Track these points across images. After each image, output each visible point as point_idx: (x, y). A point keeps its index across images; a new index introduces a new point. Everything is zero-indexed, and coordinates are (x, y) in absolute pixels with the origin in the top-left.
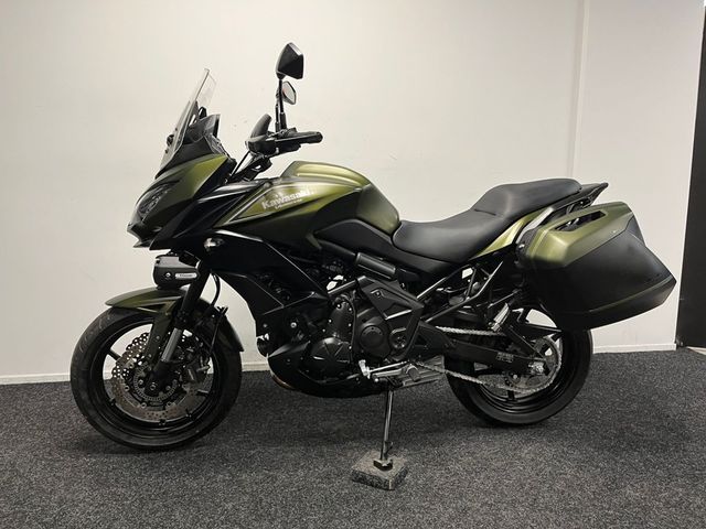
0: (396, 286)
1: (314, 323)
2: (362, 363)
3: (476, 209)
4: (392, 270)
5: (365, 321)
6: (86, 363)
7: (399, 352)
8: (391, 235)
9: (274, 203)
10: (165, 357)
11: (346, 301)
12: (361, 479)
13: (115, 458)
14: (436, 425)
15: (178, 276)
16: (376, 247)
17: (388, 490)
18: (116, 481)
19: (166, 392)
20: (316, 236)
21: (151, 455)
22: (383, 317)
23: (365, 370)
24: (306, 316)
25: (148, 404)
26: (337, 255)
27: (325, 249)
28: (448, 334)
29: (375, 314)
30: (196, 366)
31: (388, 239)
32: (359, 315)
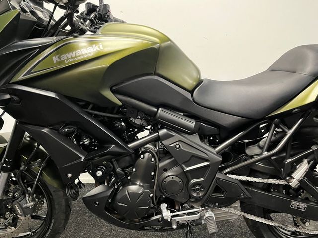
0: (195, 139)
1: (123, 169)
2: (164, 206)
3: (273, 70)
4: (192, 124)
5: (166, 170)
7: (198, 200)
8: (192, 92)
9: (64, 57)
11: (150, 152)
16: (176, 103)
19: (6, 219)
20: (114, 92)
22: (183, 169)
23: (167, 214)
24: (115, 163)
27: (125, 104)
28: (243, 182)
29: (175, 163)
30: (23, 202)
31: (189, 95)
32: (161, 165)
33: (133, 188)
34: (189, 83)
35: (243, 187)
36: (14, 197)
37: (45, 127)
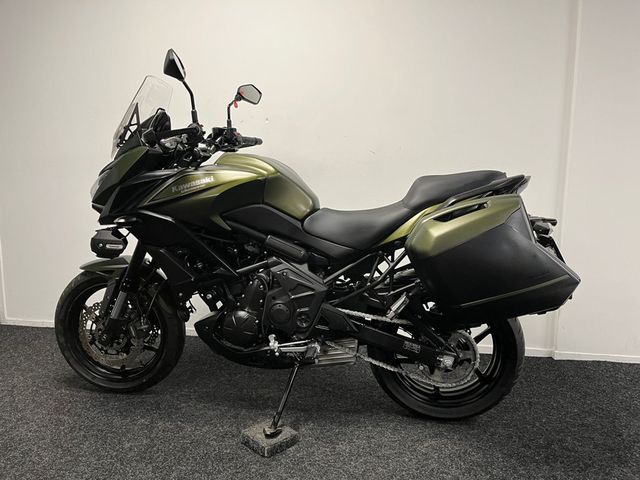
0: (304, 268)
1: (234, 297)
2: (272, 337)
4: (301, 253)
5: (274, 298)
6: (63, 314)
7: (302, 330)
8: (302, 221)
9: (181, 187)
10: (114, 314)
11: (261, 280)
12: (246, 443)
13: (83, 393)
14: (360, 407)
15: (108, 246)
16: (285, 232)
17: (263, 456)
18: (68, 411)
19: (119, 343)
20: (222, 218)
21: (108, 395)
22: (289, 296)
23: (274, 344)
24: (227, 290)
25: (106, 352)
26: (250, 237)
27: (235, 231)
28: (348, 315)
29: (284, 293)
30: (137, 324)
31: (299, 224)
32: (270, 293)
33: (242, 314)
34: (302, 209)
35: (348, 319)
36: (129, 318)
37: (162, 248)
